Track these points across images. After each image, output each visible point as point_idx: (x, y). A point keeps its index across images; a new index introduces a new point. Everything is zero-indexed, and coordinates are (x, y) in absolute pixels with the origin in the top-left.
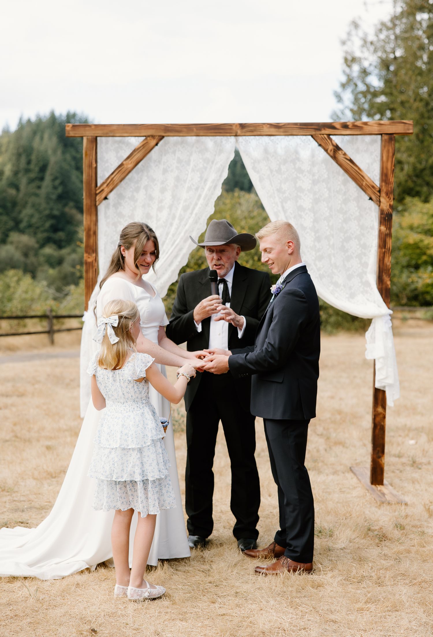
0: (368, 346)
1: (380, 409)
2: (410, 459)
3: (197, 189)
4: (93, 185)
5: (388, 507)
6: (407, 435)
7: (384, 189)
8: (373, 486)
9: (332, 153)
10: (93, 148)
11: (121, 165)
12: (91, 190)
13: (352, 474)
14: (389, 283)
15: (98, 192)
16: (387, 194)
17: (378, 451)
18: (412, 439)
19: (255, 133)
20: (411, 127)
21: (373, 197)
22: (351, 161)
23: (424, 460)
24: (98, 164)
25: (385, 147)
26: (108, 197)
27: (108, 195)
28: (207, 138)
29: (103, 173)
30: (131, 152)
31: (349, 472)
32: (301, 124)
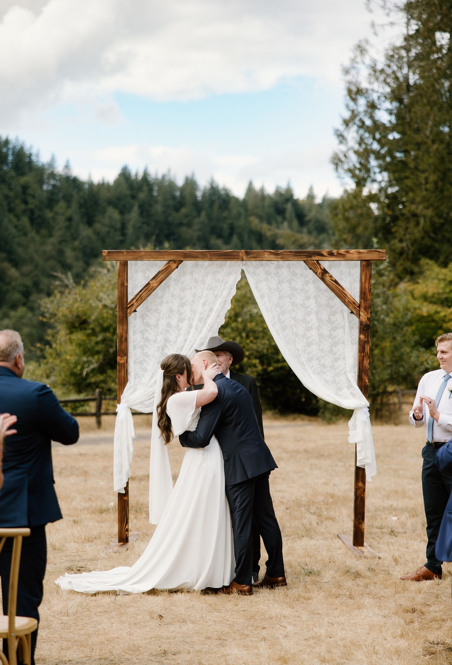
0: (350, 432)
1: (360, 484)
2: (390, 530)
3: (209, 304)
4: (125, 300)
5: (365, 560)
6: (391, 513)
8: (355, 547)
9: (320, 276)
10: (125, 270)
11: (148, 284)
12: (123, 304)
13: (338, 539)
14: (367, 381)
15: (128, 306)
16: (365, 309)
17: (359, 518)
18: (396, 516)
19: (258, 259)
20: (384, 255)
21: (354, 311)
22: (336, 282)
23: (401, 530)
24: (128, 283)
25: (363, 271)
26: (136, 310)
27: (136, 308)
28: (219, 262)
29: (133, 291)
30: (156, 273)
31: (335, 538)
32: (295, 252)
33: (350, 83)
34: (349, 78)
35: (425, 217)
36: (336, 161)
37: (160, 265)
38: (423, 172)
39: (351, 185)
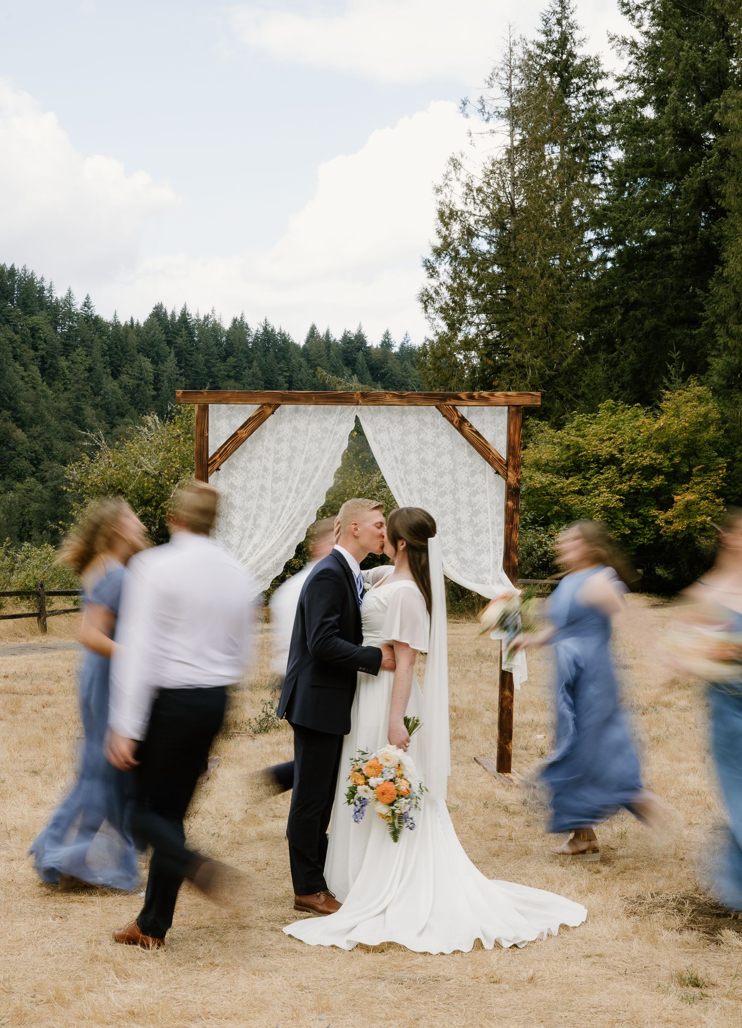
1: (507, 693)
3: (315, 461)
4: (205, 456)
5: (517, 790)
6: (535, 729)
7: (511, 462)
8: (501, 774)
9: (457, 425)
10: (205, 416)
11: (235, 434)
12: (203, 460)
13: (477, 764)
14: (516, 560)
15: (210, 463)
16: (514, 468)
17: (506, 737)
18: (541, 734)
19: (378, 403)
20: (539, 399)
21: (500, 471)
22: (477, 433)
24: (210, 432)
25: (512, 419)
26: (220, 468)
27: (220, 465)
28: (327, 406)
29: (215, 444)
30: (246, 420)
31: (473, 762)
32: (425, 394)
33: (441, 203)
34: (441, 197)
35: (533, 367)
36: (425, 298)
37: (251, 409)
38: (531, 313)
39: (443, 327)
